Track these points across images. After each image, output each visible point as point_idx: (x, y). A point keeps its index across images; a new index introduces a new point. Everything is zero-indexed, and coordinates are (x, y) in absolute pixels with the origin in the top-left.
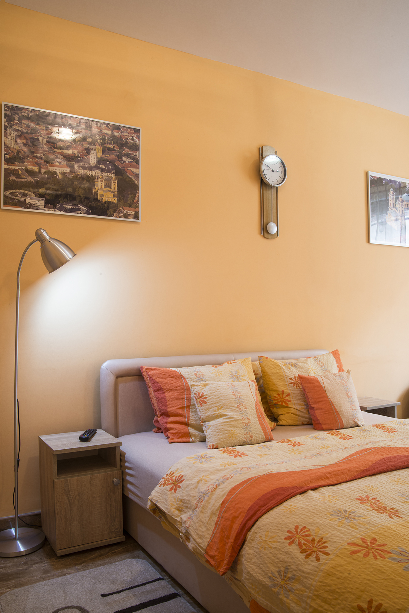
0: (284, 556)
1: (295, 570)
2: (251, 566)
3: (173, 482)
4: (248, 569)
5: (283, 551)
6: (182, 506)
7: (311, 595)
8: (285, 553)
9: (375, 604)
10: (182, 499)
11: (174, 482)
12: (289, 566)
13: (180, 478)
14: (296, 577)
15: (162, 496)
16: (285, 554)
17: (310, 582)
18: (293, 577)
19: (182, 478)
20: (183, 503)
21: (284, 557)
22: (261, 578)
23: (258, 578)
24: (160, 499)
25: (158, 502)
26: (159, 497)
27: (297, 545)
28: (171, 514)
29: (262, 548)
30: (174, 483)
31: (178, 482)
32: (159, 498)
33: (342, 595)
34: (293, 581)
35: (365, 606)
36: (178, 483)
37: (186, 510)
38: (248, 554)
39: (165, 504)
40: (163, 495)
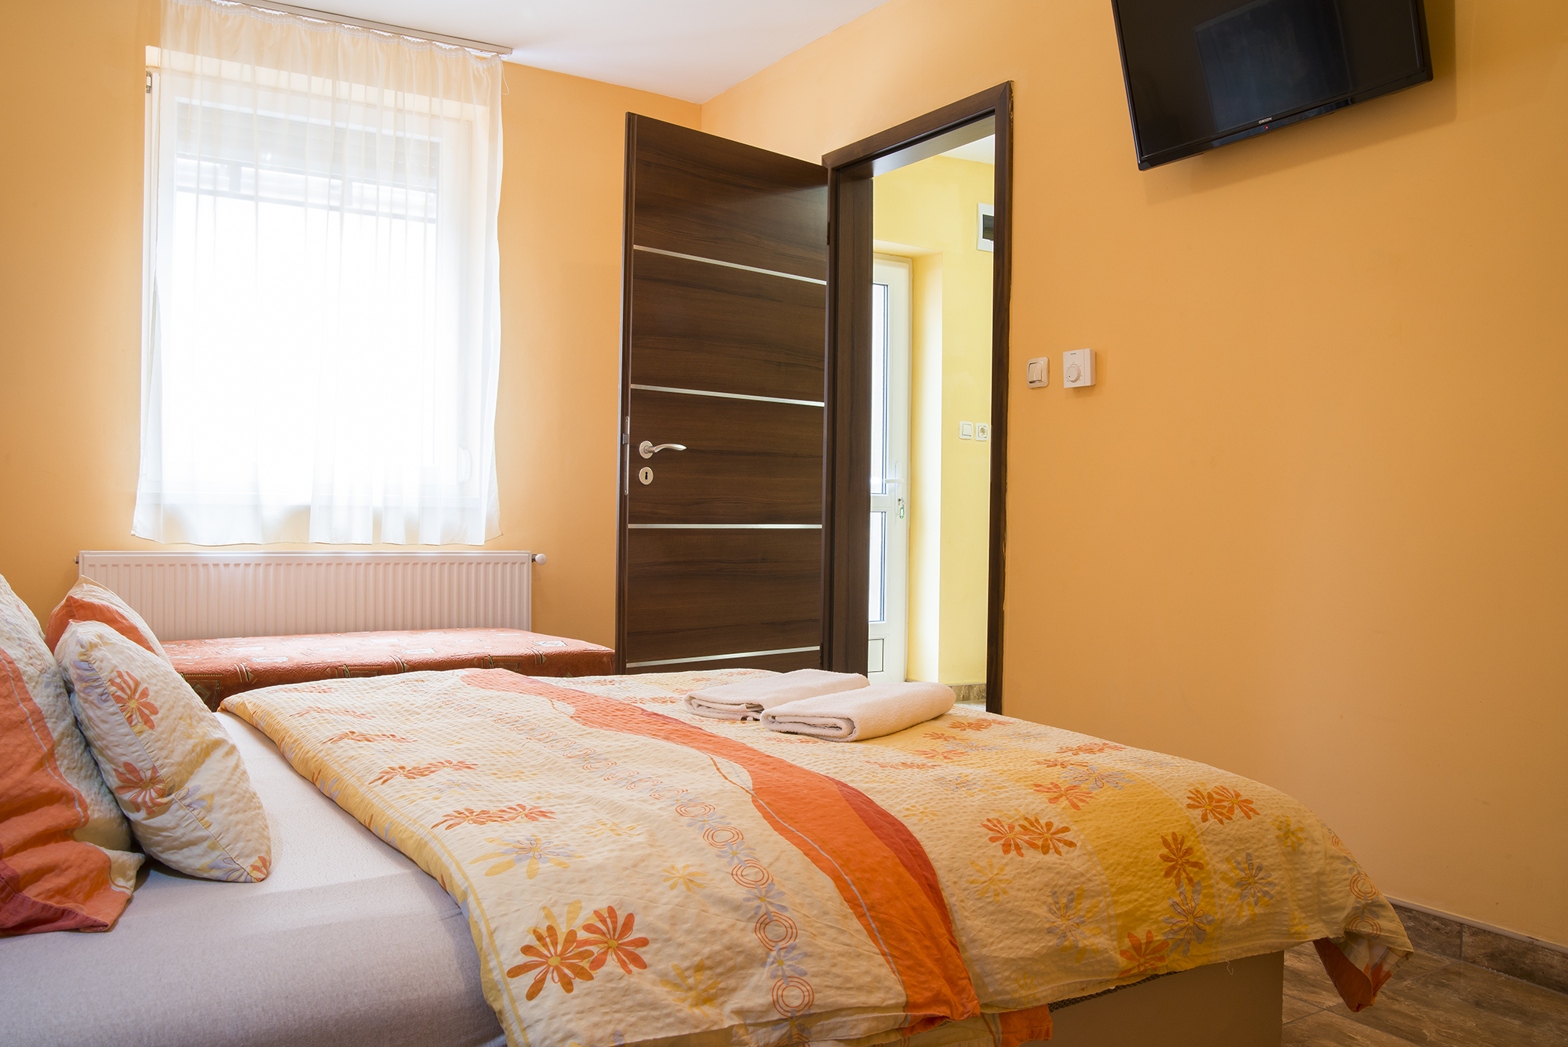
0: (1035, 877)
1: (1069, 884)
2: (1001, 945)
3: (602, 945)
4: (1003, 956)
5: (1026, 873)
6: (710, 982)
7: (1109, 899)
8: (1033, 871)
9: (1170, 839)
10: (702, 960)
11: (606, 943)
12: (1055, 886)
13: (608, 920)
14: (1076, 893)
15: (617, 1007)
16: (1033, 874)
17: (1098, 882)
18: (1070, 897)
19: (616, 917)
20: (710, 968)
21: (1037, 879)
22: (1035, 947)
23: (1030, 952)
24: (621, 1021)
25: (622, 1035)
26: (607, 1018)
27: (1028, 849)
28: (707, 1026)
29: (997, 895)
30: (609, 948)
31: (614, 935)
32: (610, 1022)
33: (1137, 862)
34: (1074, 904)
35: (1165, 851)
36: (622, 934)
37: (732, 982)
38: (979, 931)
39: (657, 1019)
40: (617, 1003)
